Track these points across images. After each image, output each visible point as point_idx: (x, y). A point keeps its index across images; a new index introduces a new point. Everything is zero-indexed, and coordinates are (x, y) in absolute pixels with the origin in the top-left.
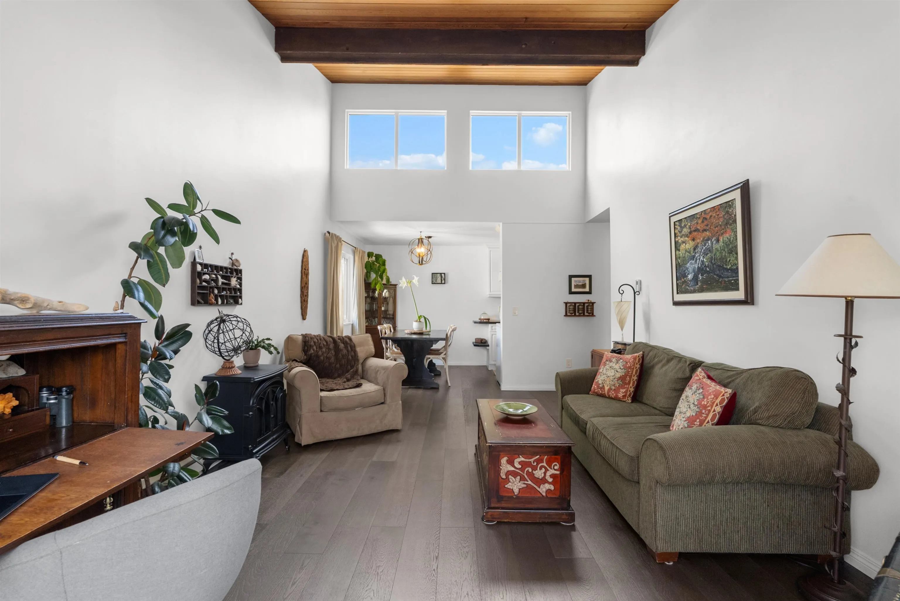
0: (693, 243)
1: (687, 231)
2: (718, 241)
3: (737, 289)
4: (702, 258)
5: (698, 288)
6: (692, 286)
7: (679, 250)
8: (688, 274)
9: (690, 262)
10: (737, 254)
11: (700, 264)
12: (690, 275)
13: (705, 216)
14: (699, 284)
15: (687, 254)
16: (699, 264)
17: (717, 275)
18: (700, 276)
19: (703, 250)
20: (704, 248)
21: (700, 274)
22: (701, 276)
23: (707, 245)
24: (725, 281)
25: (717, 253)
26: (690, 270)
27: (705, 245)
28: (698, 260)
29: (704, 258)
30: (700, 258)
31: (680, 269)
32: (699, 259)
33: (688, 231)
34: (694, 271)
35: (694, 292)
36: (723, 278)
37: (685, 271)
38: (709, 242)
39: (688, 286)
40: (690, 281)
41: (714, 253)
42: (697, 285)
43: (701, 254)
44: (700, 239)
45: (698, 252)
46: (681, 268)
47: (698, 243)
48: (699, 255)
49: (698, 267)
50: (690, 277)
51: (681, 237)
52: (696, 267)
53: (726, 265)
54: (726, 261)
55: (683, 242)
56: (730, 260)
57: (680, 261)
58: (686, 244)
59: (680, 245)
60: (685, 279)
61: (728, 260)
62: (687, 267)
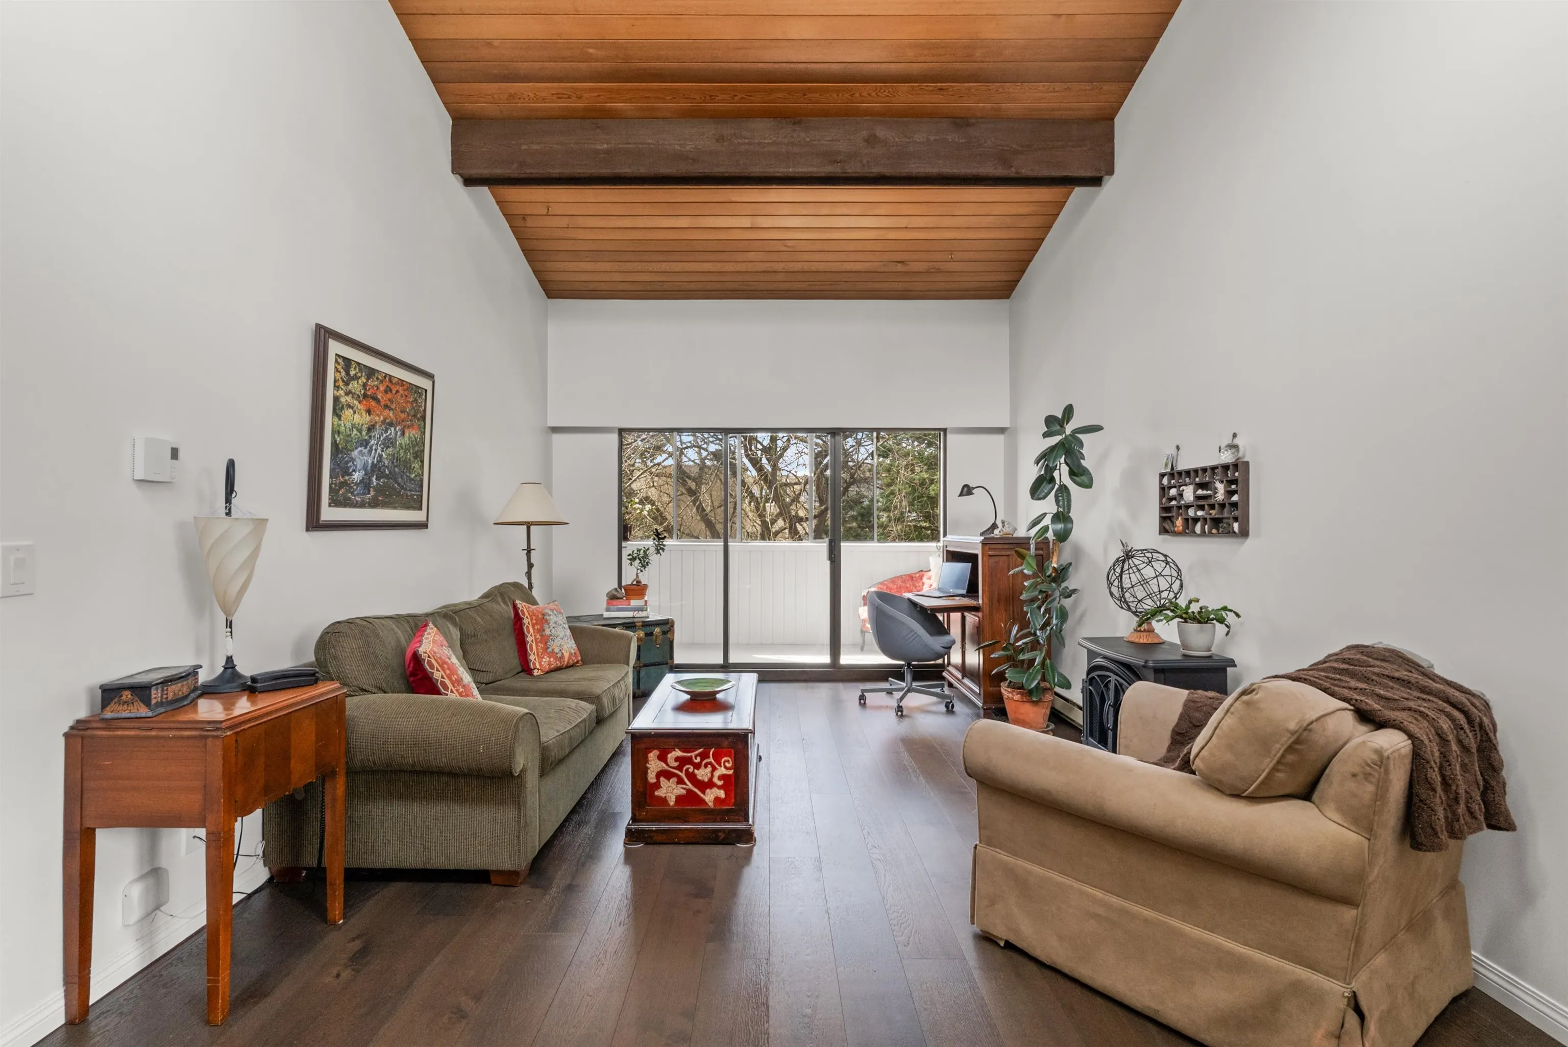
0: (368, 418)
1: (359, 389)
2: (403, 434)
3: (420, 509)
4: (379, 450)
5: (369, 499)
6: (358, 494)
7: (339, 417)
8: (354, 471)
9: (360, 449)
10: (422, 462)
11: (376, 459)
12: (357, 473)
13: (390, 385)
14: (372, 493)
15: (355, 432)
16: (374, 459)
17: (399, 484)
18: (374, 480)
19: (382, 438)
20: (385, 435)
21: (375, 476)
22: (376, 479)
23: (389, 432)
24: (407, 495)
25: (401, 451)
26: (359, 464)
27: (386, 432)
28: (373, 452)
29: (382, 451)
30: (378, 449)
31: (337, 456)
32: (376, 450)
33: (361, 391)
34: (365, 468)
35: (362, 505)
36: (406, 490)
37: (347, 462)
38: (393, 429)
39: (352, 493)
40: (356, 484)
41: (398, 449)
42: (369, 494)
43: (380, 443)
44: (379, 417)
45: (374, 437)
46: (340, 456)
47: (376, 422)
48: (376, 442)
49: (373, 462)
50: (357, 476)
51: (347, 394)
52: (370, 462)
53: (410, 473)
54: (411, 466)
55: (349, 406)
56: (414, 467)
57: (338, 439)
58: (355, 412)
59: (342, 408)
60: (347, 478)
61: (412, 466)
62: (353, 456)
